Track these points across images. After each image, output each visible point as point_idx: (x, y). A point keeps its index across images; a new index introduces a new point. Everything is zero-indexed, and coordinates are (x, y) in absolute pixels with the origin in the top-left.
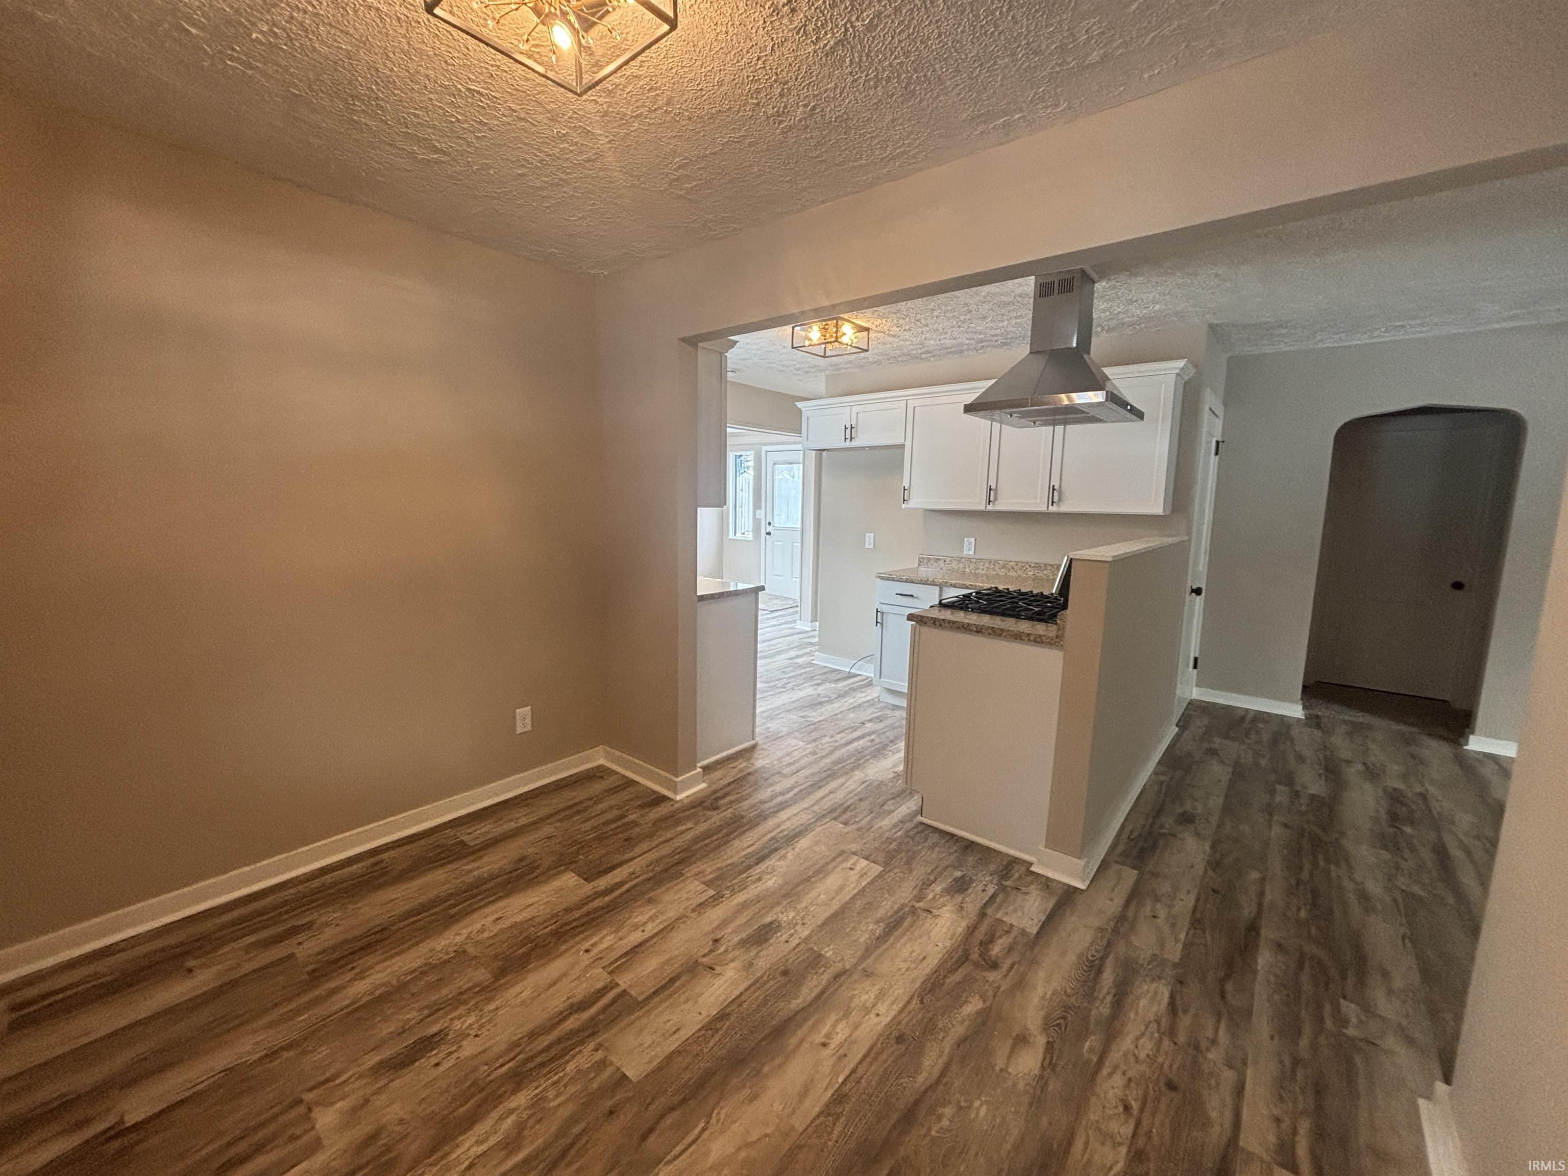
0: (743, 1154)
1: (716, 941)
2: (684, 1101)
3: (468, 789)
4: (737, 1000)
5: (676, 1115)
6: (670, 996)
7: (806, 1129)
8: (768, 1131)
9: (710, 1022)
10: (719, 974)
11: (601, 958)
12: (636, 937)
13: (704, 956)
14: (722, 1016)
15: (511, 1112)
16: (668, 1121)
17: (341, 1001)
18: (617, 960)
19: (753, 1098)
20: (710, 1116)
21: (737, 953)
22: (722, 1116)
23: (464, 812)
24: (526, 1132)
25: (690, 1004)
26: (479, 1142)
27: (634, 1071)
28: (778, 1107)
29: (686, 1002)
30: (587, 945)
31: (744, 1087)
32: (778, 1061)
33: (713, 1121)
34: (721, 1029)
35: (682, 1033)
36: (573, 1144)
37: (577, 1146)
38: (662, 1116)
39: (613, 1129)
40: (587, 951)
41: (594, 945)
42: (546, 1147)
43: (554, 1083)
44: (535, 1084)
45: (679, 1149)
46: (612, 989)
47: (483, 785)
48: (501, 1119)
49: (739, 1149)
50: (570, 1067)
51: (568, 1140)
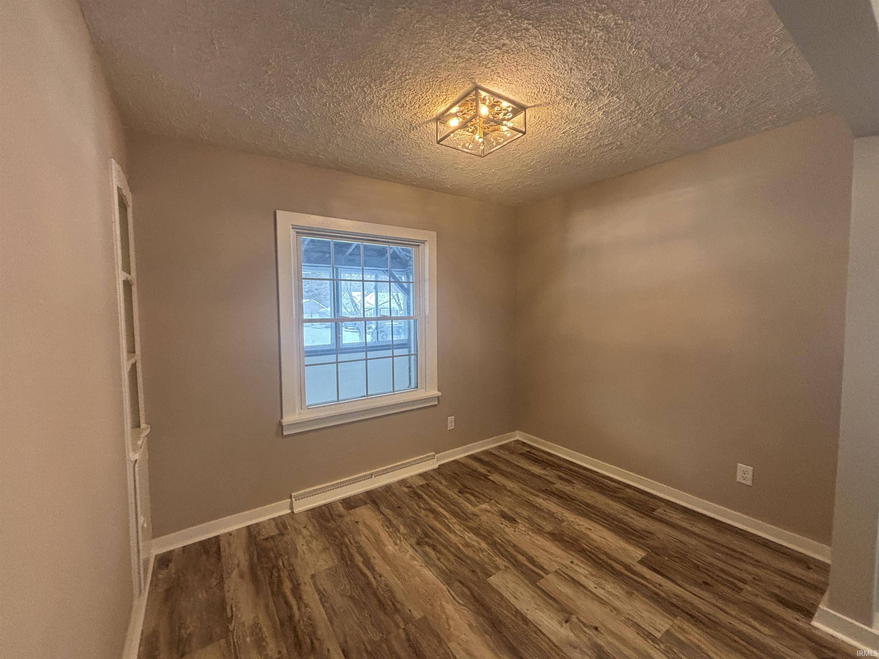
0: (444, 616)
1: (596, 629)
2: (474, 597)
3: (691, 493)
4: (538, 631)
5: (468, 593)
6: (540, 596)
7: (449, 648)
8: (452, 629)
9: (521, 614)
10: (562, 626)
11: (567, 568)
12: (591, 585)
13: (578, 618)
14: (525, 620)
15: (479, 543)
16: (465, 590)
17: (531, 498)
18: (567, 575)
19: (470, 626)
20: (464, 606)
21: (585, 639)
22: (463, 611)
23: (685, 504)
24: (470, 549)
25: (535, 606)
26: (469, 537)
27: (494, 580)
28: (463, 637)
29: (536, 604)
30: (575, 561)
31: (478, 623)
32: (492, 645)
33: (463, 608)
34: (516, 618)
35: (514, 600)
36: (462, 560)
37: (462, 562)
38: (468, 588)
39: (467, 573)
40: (572, 562)
41: (577, 565)
42: (464, 554)
43: (489, 554)
44: (490, 548)
45: (453, 593)
46: (545, 572)
47: (700, 497)
48: (477, 541)
49: (447, 615)
50: (497, 558)
51: (465, 559)
